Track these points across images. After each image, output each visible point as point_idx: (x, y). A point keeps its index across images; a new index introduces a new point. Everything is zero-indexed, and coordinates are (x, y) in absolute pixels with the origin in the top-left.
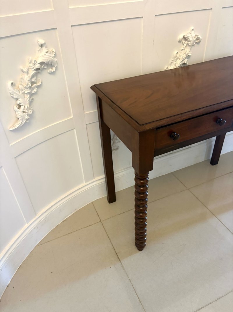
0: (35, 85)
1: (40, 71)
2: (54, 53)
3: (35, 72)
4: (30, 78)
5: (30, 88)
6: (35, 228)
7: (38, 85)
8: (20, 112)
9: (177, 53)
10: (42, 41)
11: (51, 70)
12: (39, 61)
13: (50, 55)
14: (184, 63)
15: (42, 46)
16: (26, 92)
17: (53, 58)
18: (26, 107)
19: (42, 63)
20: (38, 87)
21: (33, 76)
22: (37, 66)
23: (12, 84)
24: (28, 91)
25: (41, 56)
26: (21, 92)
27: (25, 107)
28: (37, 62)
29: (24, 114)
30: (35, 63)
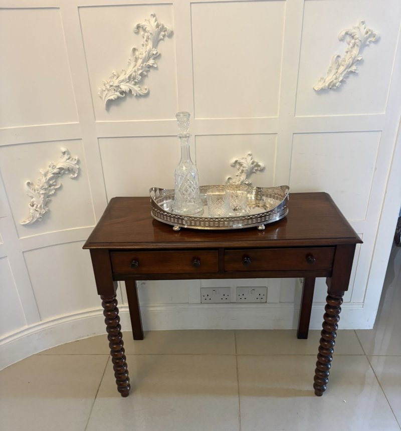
0: (52, 187)
1: (60, 175)
2: (76, 161)
3: (52, 175)
4: (47, 181)
5: (46, 189)
6: (35, 334)
7: (56, 187)
8: (32, 210)
9: (230, 178)
10: (63, 149)
11: (72, 175)
12: (58, 167)
13: (71, 162)
15: (64, 153)
16: (41, 193)
17: (73, 166)
18: (39, 206)
19: (61, 169)
20: (56, 190)
21: (51, 179)
22: (56, 171)
23: (29, 184)
24: (42, 192)
25: (62, 163)
26: (36, 192)
27: (37, 206)
29: (36, 212)
30: (54, 167)
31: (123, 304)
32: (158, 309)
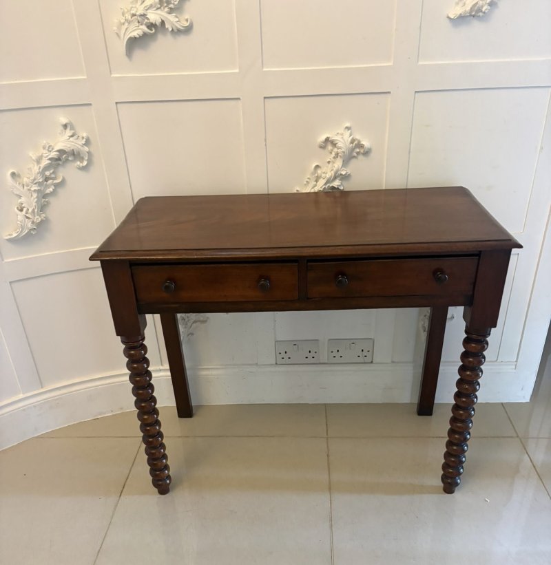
0: (50, 181)
1: (61, 163)
2: (84, 140)
3: (49, 162)
4: (41, 170)
5: (40, 184)
7: (55, 182)
8: (21, 216)
9: (317, 167)
10: (64, 120)
11: (78, 163)
12: (57, 148)
13: (75, 141)
14: (333, 188)
15: (65, 126)
16: (33, 189)
17: (80, 147)
18: (30, 210)
19: (61, 152)
20: (57, 186)
21: (47, 168)
22: (54, 154)
23: (13, 174)
24: (35, 188)
25: (63, 142)
26: (25, 187)
27: (28, 210)
28: (53, 149)
29: (27, 220)
30: (50, 149)
31: (162, 365)
32: (214, 372)
